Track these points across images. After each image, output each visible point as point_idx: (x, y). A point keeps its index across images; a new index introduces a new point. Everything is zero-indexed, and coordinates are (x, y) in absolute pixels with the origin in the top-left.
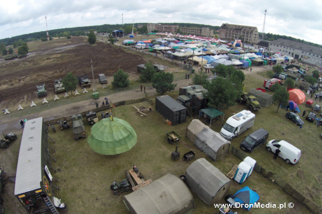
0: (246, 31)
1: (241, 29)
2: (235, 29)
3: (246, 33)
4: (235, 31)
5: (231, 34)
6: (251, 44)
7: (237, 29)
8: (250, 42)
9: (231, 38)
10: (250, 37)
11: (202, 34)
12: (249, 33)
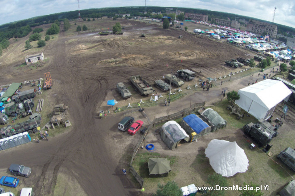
0: (269, 28)
1: (265, 26)
2: (260, 25)
3: (269, 30)
4: (260, 27)
5: (257, 29)
6: (272, 38)
7: (262, 26)
8: (272, 37)
9: (256, 32)
10: (272, 33)
11: (231, 26)
12: (271, 30)
